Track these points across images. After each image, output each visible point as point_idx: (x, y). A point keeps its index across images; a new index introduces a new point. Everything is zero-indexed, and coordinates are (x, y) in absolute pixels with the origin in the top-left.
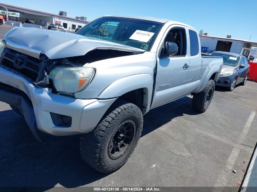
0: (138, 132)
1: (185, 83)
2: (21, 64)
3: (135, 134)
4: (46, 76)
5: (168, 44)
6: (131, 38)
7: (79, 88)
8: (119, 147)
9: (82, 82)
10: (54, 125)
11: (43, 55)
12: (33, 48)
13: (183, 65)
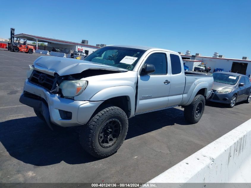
0: (123, 131)
1: (168, 96)
2: (43, 80)
3: (122, 132)
4: (57, 87)
5: (146, 65)
6: (121, 62)
7: (77, 93)
8: (108, 140)
9: (78, 89)
10: (61, 119)
11: (56, 74)
12: (51, 69)
13: (165, 81)
